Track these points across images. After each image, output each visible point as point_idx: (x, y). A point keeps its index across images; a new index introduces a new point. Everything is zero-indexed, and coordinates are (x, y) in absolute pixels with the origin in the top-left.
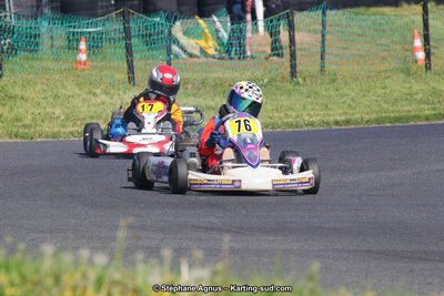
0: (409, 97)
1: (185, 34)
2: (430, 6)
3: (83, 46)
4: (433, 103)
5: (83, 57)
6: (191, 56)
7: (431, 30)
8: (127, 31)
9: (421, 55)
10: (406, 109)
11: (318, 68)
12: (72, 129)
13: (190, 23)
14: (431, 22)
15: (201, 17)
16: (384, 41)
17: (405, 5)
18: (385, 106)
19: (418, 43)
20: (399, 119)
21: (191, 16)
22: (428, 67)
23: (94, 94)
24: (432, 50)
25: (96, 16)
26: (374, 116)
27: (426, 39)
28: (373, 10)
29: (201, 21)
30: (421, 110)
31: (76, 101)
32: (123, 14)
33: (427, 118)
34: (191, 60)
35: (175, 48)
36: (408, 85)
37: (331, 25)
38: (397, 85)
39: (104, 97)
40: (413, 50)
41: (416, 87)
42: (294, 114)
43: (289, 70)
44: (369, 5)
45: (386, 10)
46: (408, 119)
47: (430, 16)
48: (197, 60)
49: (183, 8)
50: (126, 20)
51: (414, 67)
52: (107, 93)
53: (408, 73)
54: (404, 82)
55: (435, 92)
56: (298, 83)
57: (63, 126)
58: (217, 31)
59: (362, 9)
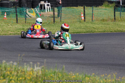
0: (80, 28)
1: (29, 12)
2: (85, 7)
3: (5, 14)
4: (86, 29)
5: (5, 17)
6: (30, 17)
7: (86, 12)
8: (16, 11)
9: (83, 18)
10: (79, 30)
11: (60, 20)
12: (3, 33)
13: (30, 9)
14: (85, 11)
15: (33, 8)
16: (74, 15)
17: (79, 7)
18: (75, 29)
19: (82, 15)
20: (78, 32)
21: (30, 8)
22: (85, 21)
23: (9, 25)
24: (86, 17)
25: (8, 7)
26: (72, 32)
27: (84, 14)
28: (72, 7)
29: (33, 9)
30: (83, 30)
31: (4, 27)
32: (15, 7)
33: (84, 32)
34: (30, 18)
35: (27, 15)
36: (80, 25)
37: (63, 11)
38: (78, 25)
39: (11, 26)
40: (81, 17)
41: (82, 25)
42: (54, 31)
43: (53, 20)
44: (71, 6)
45: (75, 8)
46: (80, 32)
47: (85, 9)
48: (31, 18)
49: (28, 6)
50: (16, 9)
51: (82, 21)
52: (11, 25)
53: (80, 22)
54: (79, 24)
55: (86, 26)
56: (55, 24)
57: (1, 33)
58: (36, 11)
59: (69, 7)
